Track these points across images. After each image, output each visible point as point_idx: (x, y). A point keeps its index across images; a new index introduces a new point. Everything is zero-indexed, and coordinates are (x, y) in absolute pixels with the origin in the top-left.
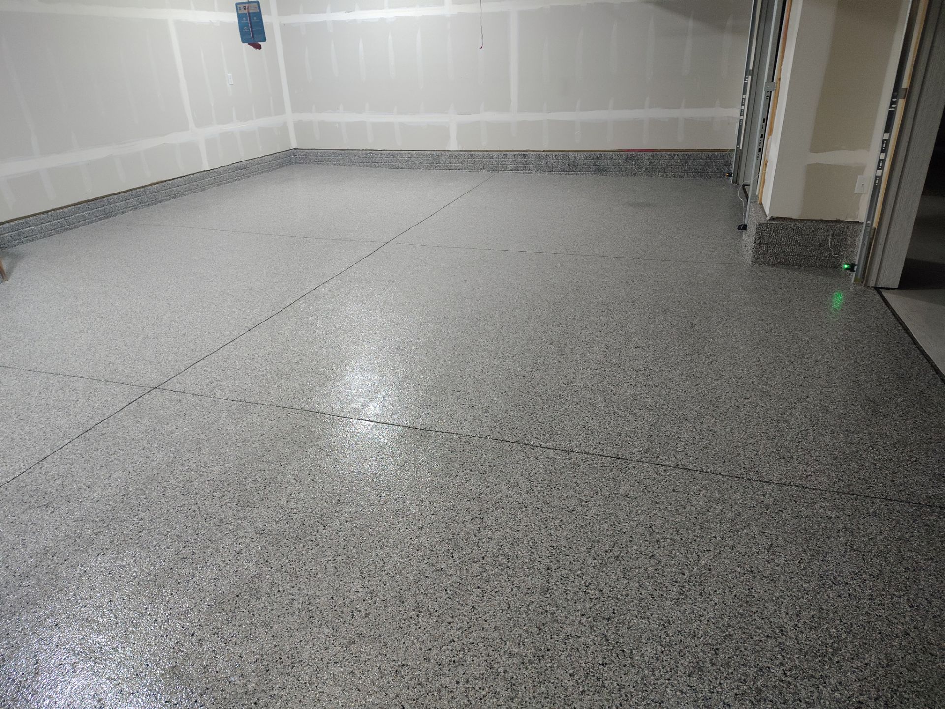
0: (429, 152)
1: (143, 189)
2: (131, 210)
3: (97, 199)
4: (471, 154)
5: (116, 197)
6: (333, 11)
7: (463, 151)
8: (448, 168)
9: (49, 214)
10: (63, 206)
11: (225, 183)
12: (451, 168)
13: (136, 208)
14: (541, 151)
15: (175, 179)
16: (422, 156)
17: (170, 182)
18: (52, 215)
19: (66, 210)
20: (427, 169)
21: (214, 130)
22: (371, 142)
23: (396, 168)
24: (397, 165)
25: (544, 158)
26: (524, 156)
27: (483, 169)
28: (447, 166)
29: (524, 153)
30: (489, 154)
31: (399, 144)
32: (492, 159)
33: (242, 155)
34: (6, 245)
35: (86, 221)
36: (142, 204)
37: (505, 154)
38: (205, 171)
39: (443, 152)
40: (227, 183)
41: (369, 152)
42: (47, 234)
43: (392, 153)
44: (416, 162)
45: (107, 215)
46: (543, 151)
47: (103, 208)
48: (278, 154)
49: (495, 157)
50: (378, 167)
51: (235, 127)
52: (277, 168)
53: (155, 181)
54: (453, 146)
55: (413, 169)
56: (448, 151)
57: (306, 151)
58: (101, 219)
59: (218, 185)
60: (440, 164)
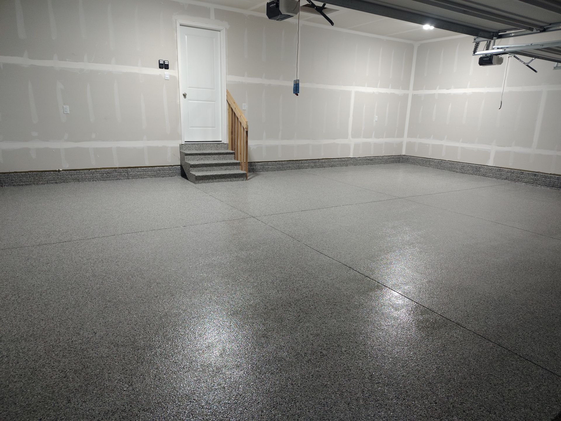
0: (474, 165)
1: (318, 160)
2: (310, 168)
3: (298, 160)
4: (500, 169)
5: (305, 161)
6: (440, 89)
7: (496, 167)
8: (484, 175)
9: (277, 162)
10: (283, 160)
11: (358, 165)
12: (486, 176)
13: (312, 167)
14: (548, 174)
15: (334, 158)
16: (470, 167)
17: (332, 160)
18: (277, 163)
19: (283, 162)
20: (471, 174)
21: (361, 140)
22: (443, 156)
23: (453, 171)
24: (454, 170)
25: (548, 178)
26: (535, 175)
27: (506, 179)
28: (483, 174)
29: (535, 173)
30: (512, 171)
31: (459, 158)
32: (513, 174)
33: (372, 153)
34: (257, 171)
35: (290, 168)
36: (316, 167)
37: (522, 172)
38: (350, 158)
39: (483, 166)
40: (360, 165)
41: (440, 161)
42: (273, 170)
43: (452, 163)
44: (466, 169)
45: (299, 168)
46: (550, 174)
47: (298, 165)
48: (393, 156)
49: (515, 173)
50: (443, 169)
51: (372, 140)
52: (390, 163)
53: (325, 158)
54: (491, 163)
55: (463, 173)
56: (487, 166)
57: (408, 157)
58: (296, 169)
59: (355, 165)
60: (479, 172)
